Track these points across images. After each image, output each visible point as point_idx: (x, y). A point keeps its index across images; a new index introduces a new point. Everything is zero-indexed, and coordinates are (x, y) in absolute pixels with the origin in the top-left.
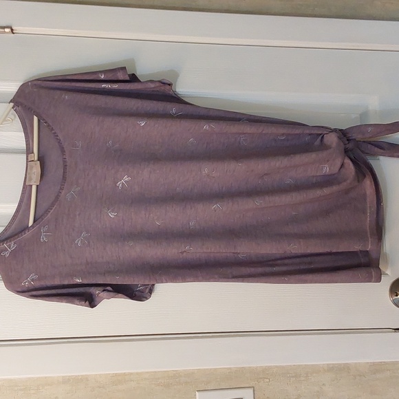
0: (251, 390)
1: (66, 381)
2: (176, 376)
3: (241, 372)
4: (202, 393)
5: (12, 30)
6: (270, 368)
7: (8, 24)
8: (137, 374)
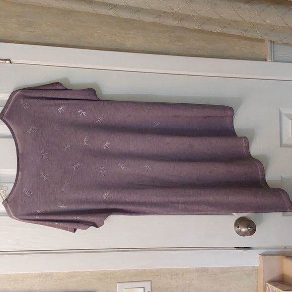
0: (150, 282)
1: (40, 275)
2: (105, 274)
3: (144, 272)
4: (120, 284)
5: (10, 61)
6: (161, 270)
7: (9, 58)
8: (82, 272)
